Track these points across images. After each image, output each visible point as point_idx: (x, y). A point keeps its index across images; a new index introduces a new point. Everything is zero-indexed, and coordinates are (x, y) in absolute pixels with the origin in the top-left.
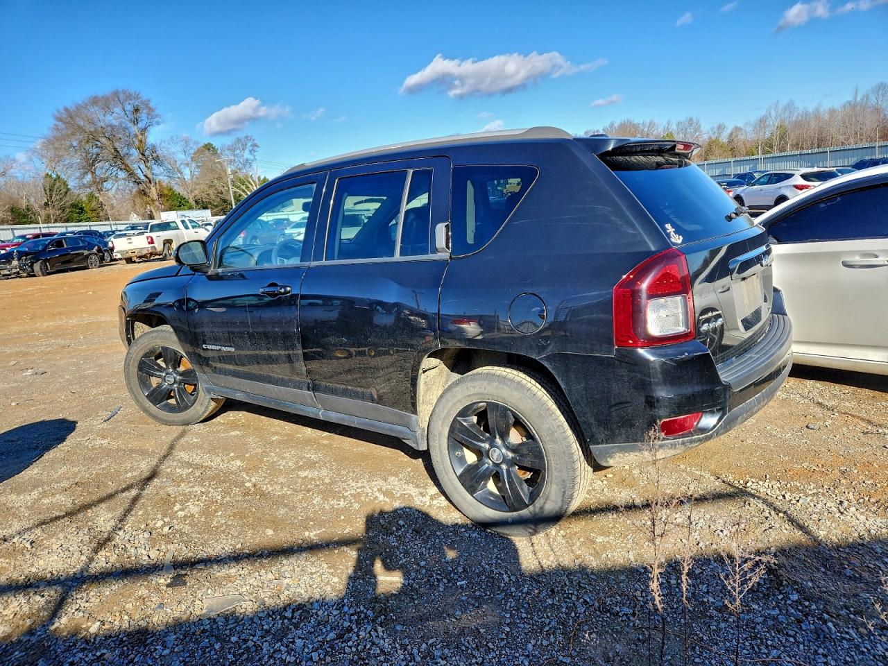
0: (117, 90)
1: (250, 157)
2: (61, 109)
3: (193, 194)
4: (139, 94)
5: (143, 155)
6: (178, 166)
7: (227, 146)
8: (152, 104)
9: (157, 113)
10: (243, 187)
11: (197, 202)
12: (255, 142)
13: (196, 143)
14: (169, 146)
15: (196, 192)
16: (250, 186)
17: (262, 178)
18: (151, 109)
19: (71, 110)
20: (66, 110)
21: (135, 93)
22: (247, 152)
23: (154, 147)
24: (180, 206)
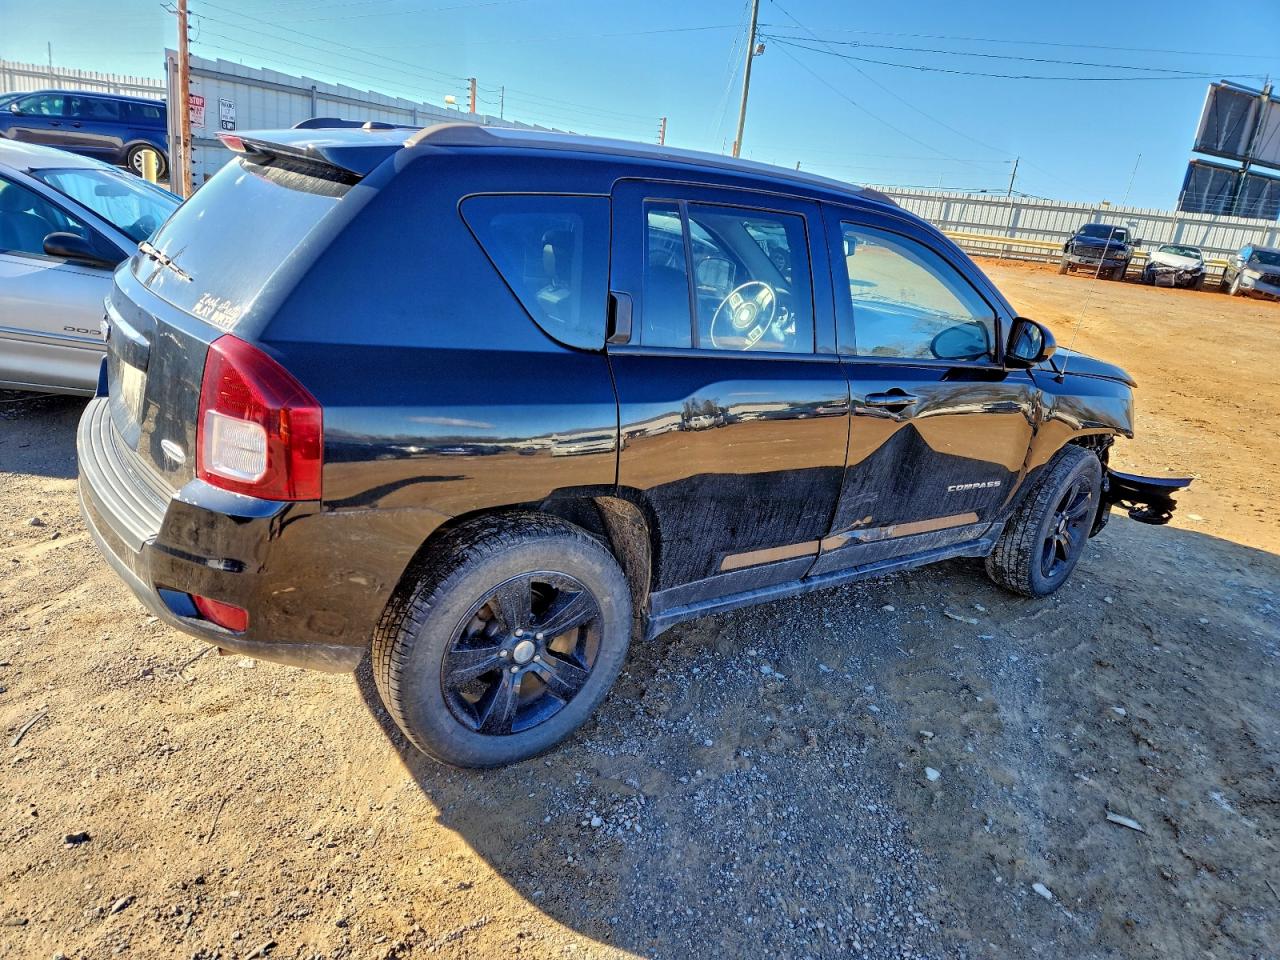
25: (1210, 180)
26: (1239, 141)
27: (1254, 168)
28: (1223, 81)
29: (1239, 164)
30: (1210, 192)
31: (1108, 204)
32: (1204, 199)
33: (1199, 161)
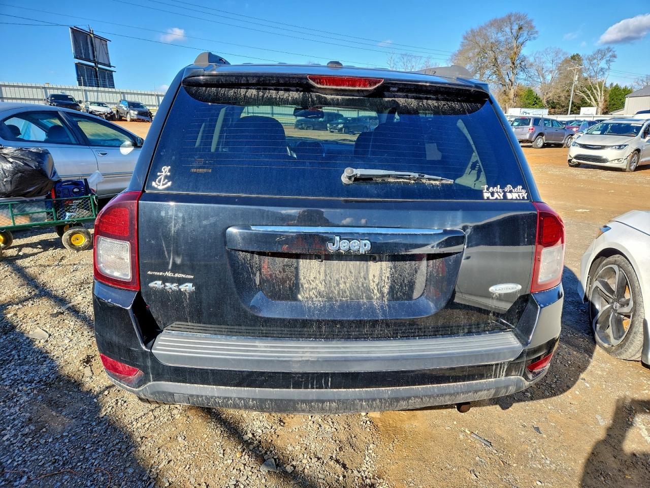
0: (511, 13)
1: (606, 66)
2: (469, 30)
3: (548, 96)
4: (527, 15)
5: (513, 64)
6: (543, 72)
7: (586, 56)
8: (534, 24)
9: (536, 30)
10: (589, 93)
11: (548, 102)
12: (615, 53)
13: (564, 54)
14: (542, 56)
15: (550, 94)
16: (595, 91)
17: (614, 84)
18: (532, 27)
19: (475, 31)
20: (472, 31)
21: (524, 14)
22: (604, 61)
23: (525, 58)
24: (534, 105)
25: (85, 71)
26: (89, 54)
27: (99, 66)
28: (75, 27)
29: (93, 64)
30: (87, 76)
31: (48, 84)
32: (87, 80)
33: (79, 63)
